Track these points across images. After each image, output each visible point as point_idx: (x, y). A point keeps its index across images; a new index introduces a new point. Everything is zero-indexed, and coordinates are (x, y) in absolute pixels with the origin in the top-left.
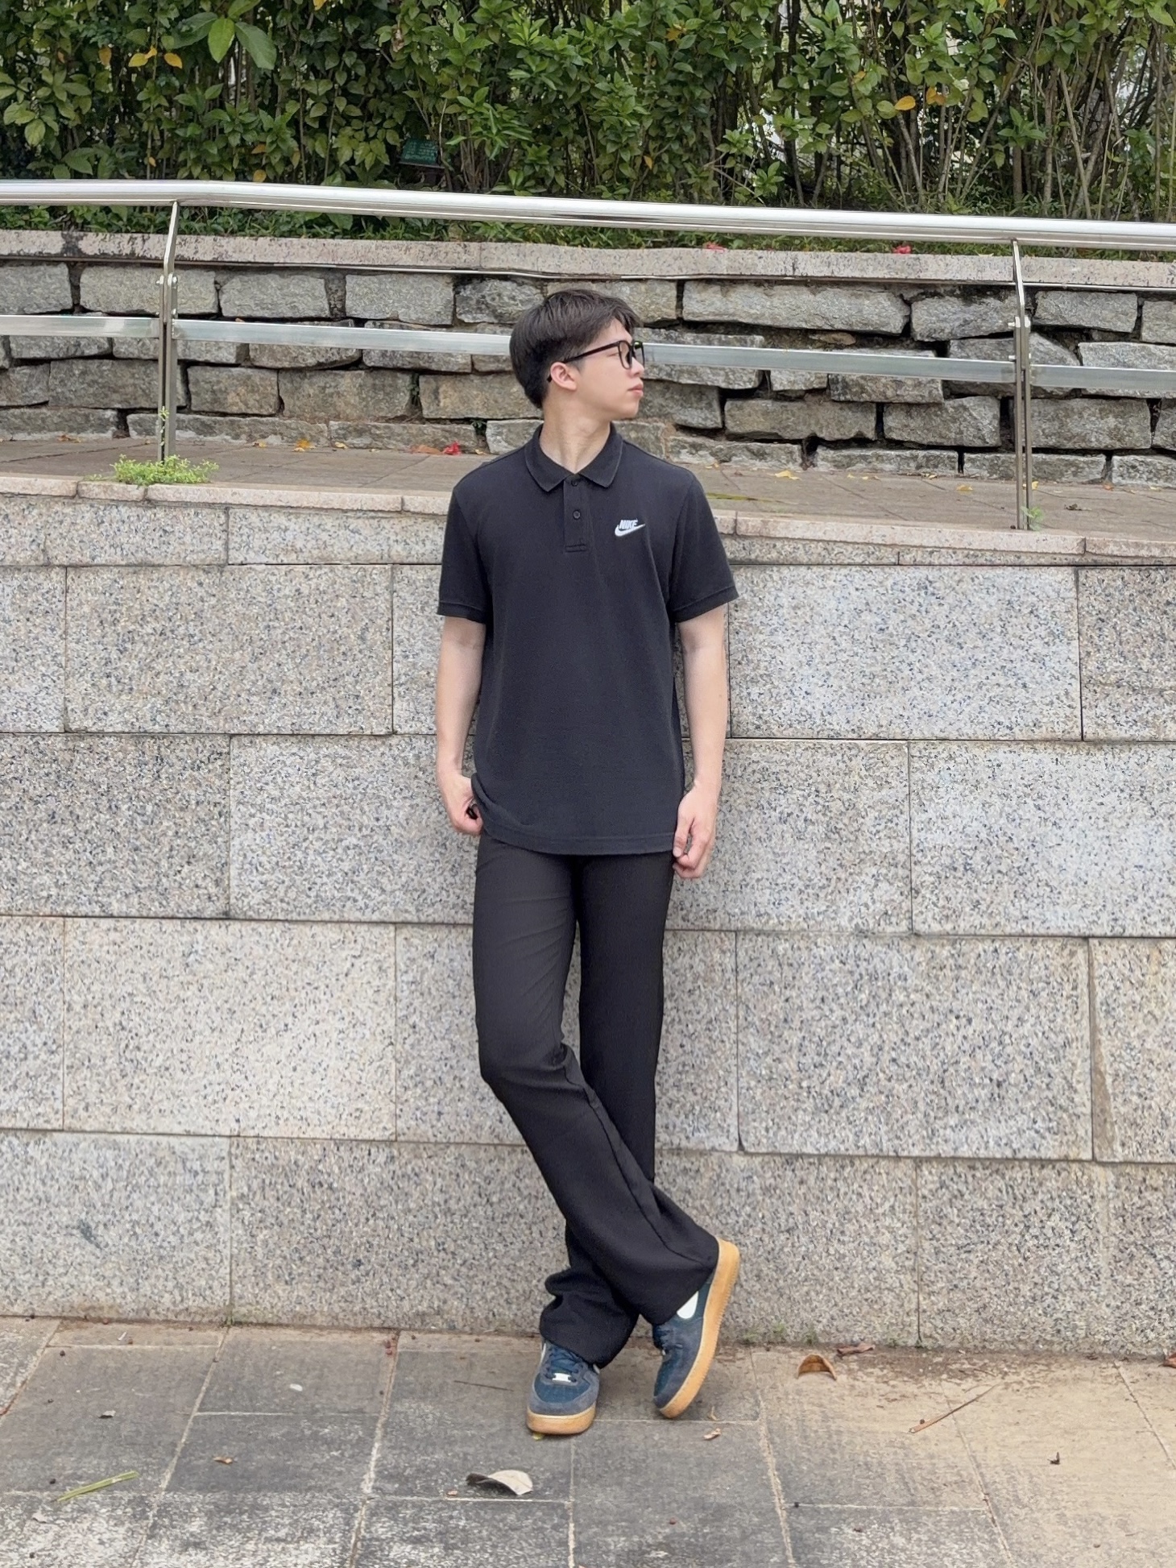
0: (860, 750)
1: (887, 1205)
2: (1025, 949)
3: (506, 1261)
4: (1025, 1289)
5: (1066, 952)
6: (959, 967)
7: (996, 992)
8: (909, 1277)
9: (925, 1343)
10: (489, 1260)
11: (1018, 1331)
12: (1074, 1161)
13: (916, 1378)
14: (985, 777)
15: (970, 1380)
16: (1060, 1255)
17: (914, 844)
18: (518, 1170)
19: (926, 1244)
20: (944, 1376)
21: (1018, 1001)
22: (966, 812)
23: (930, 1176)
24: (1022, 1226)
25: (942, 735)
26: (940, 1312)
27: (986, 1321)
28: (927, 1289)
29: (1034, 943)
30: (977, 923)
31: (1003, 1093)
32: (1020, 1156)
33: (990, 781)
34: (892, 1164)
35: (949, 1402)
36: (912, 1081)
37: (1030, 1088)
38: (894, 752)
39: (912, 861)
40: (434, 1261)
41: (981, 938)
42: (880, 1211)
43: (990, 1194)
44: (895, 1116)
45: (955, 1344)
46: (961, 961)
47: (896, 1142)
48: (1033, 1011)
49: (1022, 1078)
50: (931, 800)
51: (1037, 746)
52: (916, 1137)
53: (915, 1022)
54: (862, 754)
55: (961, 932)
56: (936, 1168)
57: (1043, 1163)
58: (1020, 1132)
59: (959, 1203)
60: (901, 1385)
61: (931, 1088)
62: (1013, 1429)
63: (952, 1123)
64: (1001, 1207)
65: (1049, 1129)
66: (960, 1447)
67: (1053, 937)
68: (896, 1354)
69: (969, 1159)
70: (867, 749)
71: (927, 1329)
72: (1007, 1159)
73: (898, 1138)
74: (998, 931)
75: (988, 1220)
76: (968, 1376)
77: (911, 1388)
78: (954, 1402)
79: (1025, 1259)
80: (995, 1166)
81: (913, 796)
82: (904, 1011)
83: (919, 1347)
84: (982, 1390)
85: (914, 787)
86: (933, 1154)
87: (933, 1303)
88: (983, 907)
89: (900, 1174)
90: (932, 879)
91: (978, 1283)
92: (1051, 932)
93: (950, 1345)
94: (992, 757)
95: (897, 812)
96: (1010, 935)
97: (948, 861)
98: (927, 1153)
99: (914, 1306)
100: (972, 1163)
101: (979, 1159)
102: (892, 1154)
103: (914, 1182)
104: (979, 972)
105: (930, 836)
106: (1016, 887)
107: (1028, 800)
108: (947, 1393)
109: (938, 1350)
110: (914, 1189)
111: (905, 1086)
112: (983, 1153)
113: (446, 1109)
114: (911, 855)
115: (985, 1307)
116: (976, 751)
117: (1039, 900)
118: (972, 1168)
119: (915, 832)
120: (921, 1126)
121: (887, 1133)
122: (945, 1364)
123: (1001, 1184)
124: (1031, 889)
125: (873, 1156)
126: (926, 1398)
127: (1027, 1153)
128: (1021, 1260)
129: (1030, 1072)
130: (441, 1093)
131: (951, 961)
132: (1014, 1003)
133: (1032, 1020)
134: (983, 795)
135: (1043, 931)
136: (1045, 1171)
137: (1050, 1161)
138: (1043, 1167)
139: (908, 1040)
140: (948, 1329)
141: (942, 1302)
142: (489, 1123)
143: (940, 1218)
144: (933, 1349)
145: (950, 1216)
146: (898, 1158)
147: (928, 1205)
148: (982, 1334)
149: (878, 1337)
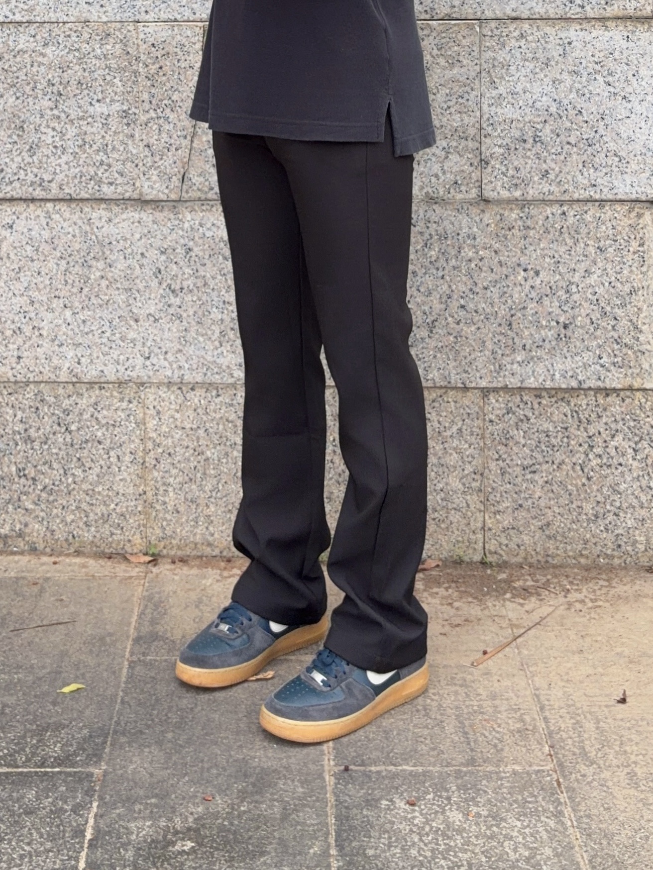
0: (432, 29)
1: (455, 429)
2: (593, 211)
3: (85, 486)
4: (588, 508)
5: (633, 214)
6: (528, 228)
7: (563, 249)
8: (475, 497)
9: (490, 559)
10: (68, 485)
11: (580, 547)
12: (638, 390)
13: (479, 599)
14: (556, 54)
15: (533, 599)
16: (622, 473)
17: (485, 117)
18: (96, 404)
19: (493, 465)
20: (508, 596)
21: (586, 256)
22: (537, 89)
23: (496, 404)
24: (586, 446)
25: (514, 15)
26: (504, 530)
27: (549, 537)
28: (492, 509)
29: (601, 207)
30: (546, 190)
31: (569, 333)
32: (585, 386)
33: (560, 59)
34: (460, 394)
35: (512, 626)
36: (480, 324)
37: (595, 329)
38: (465, 32)
39: (482, 134)
40: (15, 487)
41: (551, 202)
42: (448, 433)
43: (555, 418)
44: (462, 354)
45: (519, 559)
46: (529, 223)
47: (465, 375)
48: (600, 265)
49: (588, 321)
50: (502, 78)
51: (609, 23)
52: (484, 371)
53: (483, 274)
54: (434, 34)
55: (529, 198)
56: (503, 397)
57: (607, 392)
58: (586, 366)
59: (525, 426)
60: (465, 607)
61: (499, 329)
62: (576, 658)
63: (519, 359)
64: (566, 429)
65: (614, 364)
66: (523, 684)
67: (622, 201)
68: (460, 571)
69: (535, 389)
70: (439, 29)
71: (492, 546)
72: (573, 389)
73: (466, 372)
74: (566, 197)
75: (553, 441)
76: (531, 594)
77: (475, 610)
78: (518, 626)
79: (589, 479)
80: (560, 395)
81: (484, 74)
82: (473, 265)
83: (483, 563)
84: (545, 610)
85: (485, 66)
86: (500, 385)
87: (498, 522)
88: (552, 176)
89: (467, 402)
90: (501, 151)
91: (542, 502)
92: (619, 197)
93: (514, 560)
94: (563, 35)
95: (468, 89)
96: (578, 201)
97: (518, 134)
98: (494, 385)
99: (479, 525)
100: (538, 393)
101: (546, 389)
102: (460, 385)
103: (482, 409)
104: (547, 231)
105: (500, 111)
106: (585, 157)
107: (598, 77)
108: (511, 615)
109: (503, 566)
110: (481, 414)
111: (473, 328)
112: (548, 384)
113: (26, 354)
114: (481, 128)
115: (548, 525)
116: (548, 30)
117: (608, 169)
118: (539, 396)
119: (485, 107)
120: (489, 362)
121: (455, 368)
122: (509, 582)
123: (567, 410)
124: (600, 159)
125: (441, 387)
126: (489, 622)
127: (592, 383)
128: (584, 480)
129: (595, 316)
130: (20, 341)
131: (520, 223)
132: (581, 258)
133: (599, 272)
134: (554, 73)
135: (610, 197)
136: (609, 399)
137: (615, 390)
138: (607, 395)
139: (477, 290)
140: (513, 546)
141: (506, 520)
142: (67, 365)
143: (506, 440)
144: (499, 566)
145: (516, 438)
146: (466, 389)
147: (496, 429)
148: (546, 550)
149: (445, 554)
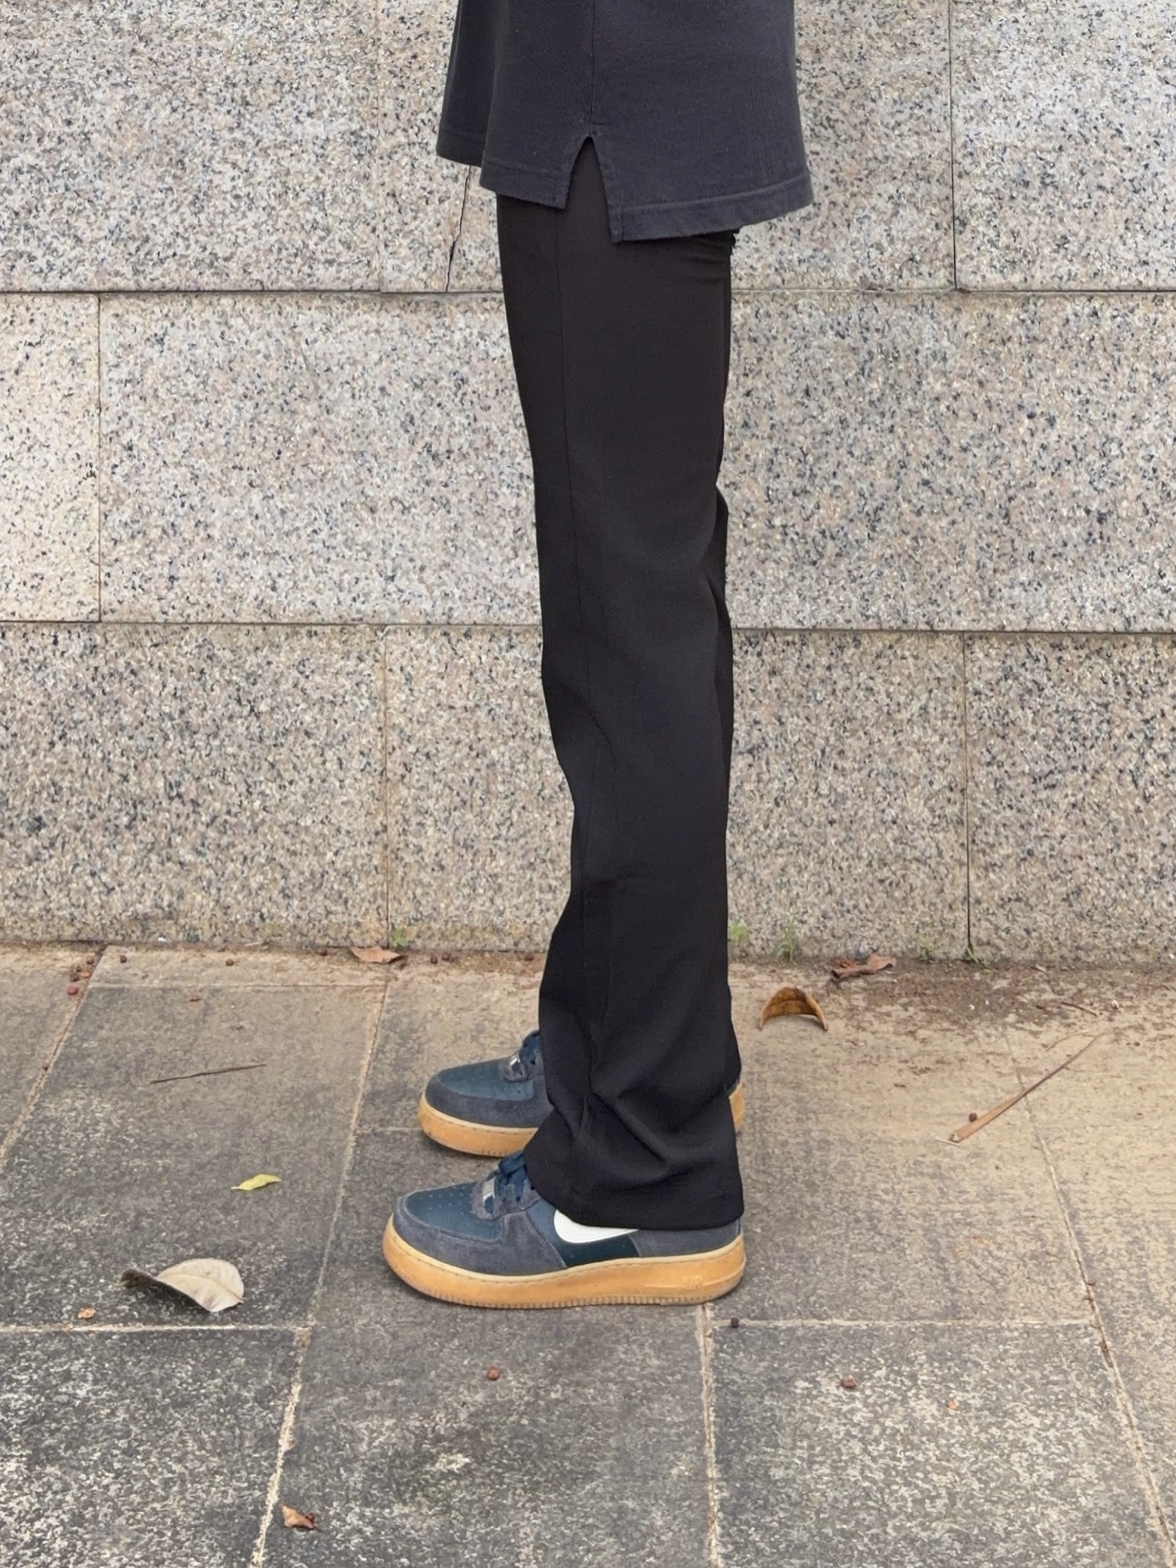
1: (915, 706)
2: (1143, 310)
4: (1146, 855)
6: (1034, 340)
7: (1094, 378)
8: (952, 836)
9: (978, 954)
11: (1133, 933)
13: (963, 1023)
14: (1076, 32)
15: (1055, 1024)
17: (960, 141)
19: (981, 774)
20: (1012, 1018)
21: (1134, 390)
22: (1045, 90)
23: (986, 661)
24: (1140, 738)
26: (1003, 903)
27: (1081, 916)
28: (982, 860)
29: (1157, 301)
30: (1063, 271)
31: (1107, 532)
32: (1137, 627)
33: (1083, 40)
34: (923, 644)
35: (1019, 1072)
36: (956, 515)
37: (1152, 523)
39: (954, 172)
41: (1073, 294)
42: (905, 715)
43: (1087, 687)
44: (927, 569)
45: (1030, 954)
46: (1036, 330)
47: (931, 608)
48: (1157, 405)
49: (1140, 509)
50: (987, 71)
52: (965, 601)
53: (960, 424)
55: (1036, 286)
56: (997, 648)
58: (1137, 591)
59: (1035, 701)
60: (938, 1039)
61: (989, 524)
62: (1132, 1127)
63: (1023, 578)
64: (1106, 706)
66: (1041, 1172)
68: (928, 976)
69: (1052, 632)
71: (982, 931)
72: (1116, 632)
73: (934, 602)
74: (1098, 285)
75: (1084, 728)
76: (1051, 1016)
77: (954, 1044)
78: (1028, 1072)
79: (1146, 799)
80: (1095, 645)
81: (955, 66)
82: (943, 408)
83: (968, 962)
84: (1075, 1045)
85: (958, 52)
86: (991, 626)
87: (993, 886)
88: (1073, 246)
89: (935, 657)
90: (988, 201)
91: (1068, 847)
93: (1020, 956)
95: (929, 90)
96: (1120, 290)
97: (1014, 171)
98: (982, 626)
99: (960, 893)
100: (1057, 639)
101: (1069, 633)
102: (923, 627)
103: (960, 669)
104: (1067, 346)
105: (984, 130)
106: (1128, 213)
107: (1148, 70)
108: (1017, 1051)
109: (1002, 965)
110: (960, 680)
111: (944, 523)
112: (1074, 624)
113: (184, 571)
114: (953, 161)
115: (1078, 891)
117: (1168, 234)
118: (1058, 647)
119: (959, 124)
120: (973, 583)
121: (915, 594)
122: (1013, 993)
123: (1106, 671)
124: (1153, 216)
125: (891, 631)
126: (980, 1065)
127: (1148, 622)
128: (1138, 802)
129: (1152, 499)
130: (174, 548)
131: (1021, 331)
132: (1127, 393)
139: (950, 452)
140: (1018, 931)
141: (1007, 883)
142: (254, 592)
143: (1004, 727)
144: (994, 965)
145: (1021, 723)
146: (933, 633)
147: (984, 706)
148: (1075, 938)
149: (901, 946)
